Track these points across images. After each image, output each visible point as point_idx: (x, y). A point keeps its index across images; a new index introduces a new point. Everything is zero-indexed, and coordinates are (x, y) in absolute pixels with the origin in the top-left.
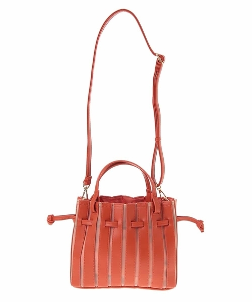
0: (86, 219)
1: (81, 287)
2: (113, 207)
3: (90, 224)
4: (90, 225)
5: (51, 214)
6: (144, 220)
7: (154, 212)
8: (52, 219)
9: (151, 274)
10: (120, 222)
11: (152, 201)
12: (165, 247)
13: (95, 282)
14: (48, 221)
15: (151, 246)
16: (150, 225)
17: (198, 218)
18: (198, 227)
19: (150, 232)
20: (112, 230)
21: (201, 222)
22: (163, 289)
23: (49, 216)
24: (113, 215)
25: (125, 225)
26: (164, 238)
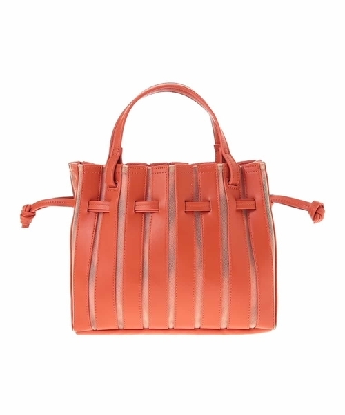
0: (98, 198)
10: (163, 203)
24: (150, 191)
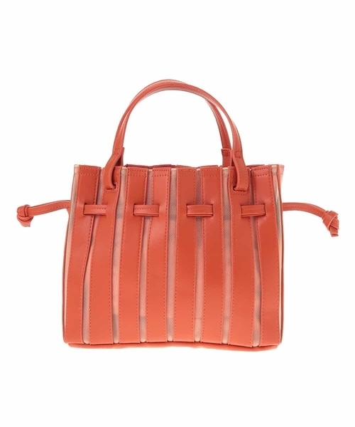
1: (84, 345)
2: (151, 175)
3: (103, 211)
4: (101, 215)
5: (23, 204)
6: (212, 202)
7: (234, 187)
8: (26, 215)
9: (227, 312)
11: (233, 165)
12: (258, 260)
13: (114, 334)
14: (19, 219)
15: (227, 255)
16: (227, 213)
17: (327, 208)
18: (326, 225)
19: (227, 226)
20: (148, 222)
21: (333, 214)
22: (252, 348)
23: (19, 209)
25: (174, 211)
26: (257, 248)
